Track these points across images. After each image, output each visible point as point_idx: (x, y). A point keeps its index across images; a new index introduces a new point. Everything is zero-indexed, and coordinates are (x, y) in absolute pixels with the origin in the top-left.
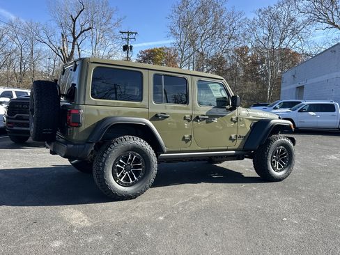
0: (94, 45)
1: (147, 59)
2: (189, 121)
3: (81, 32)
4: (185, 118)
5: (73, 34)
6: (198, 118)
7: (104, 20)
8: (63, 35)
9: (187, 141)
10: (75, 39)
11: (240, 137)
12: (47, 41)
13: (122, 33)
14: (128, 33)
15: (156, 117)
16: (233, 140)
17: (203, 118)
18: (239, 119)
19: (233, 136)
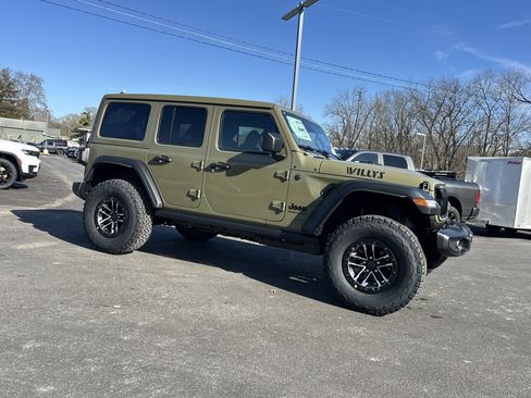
2: (195, 168)
4: (192, 165)
6: (213, 166)
11: (293, 207)
15: (156, 161)
16: (278, 211)
17: (222, 167)
18: (293, 176)
19: (276, 203)
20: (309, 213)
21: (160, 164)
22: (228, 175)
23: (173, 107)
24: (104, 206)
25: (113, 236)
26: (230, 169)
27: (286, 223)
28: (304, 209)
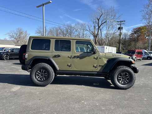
0: (108, 29)
1: (137, 32)
2: (70, 58)
3: (102, 24)
4: (68, 57)
5: (98, 25)
6: (75, 57)
7: (112, 17)
8: (94, 27)
9: (70, 66)
10: (99, 27)
11: (100, 66)
12: (88, 30)
13: (118, 22)
14: (121, 21)
15: (55, 56)
16: (96, 67)
17: (78, 57)
18: (99, 58)
19: (95, 65)
20: (104, 67)
21: (57, 57)
22: (80, 59)
23: (59, 40)
24: (39, 72)
25: (43, 81)
26: (81, 57)
27: (98, 70)
28: (103, 66)
